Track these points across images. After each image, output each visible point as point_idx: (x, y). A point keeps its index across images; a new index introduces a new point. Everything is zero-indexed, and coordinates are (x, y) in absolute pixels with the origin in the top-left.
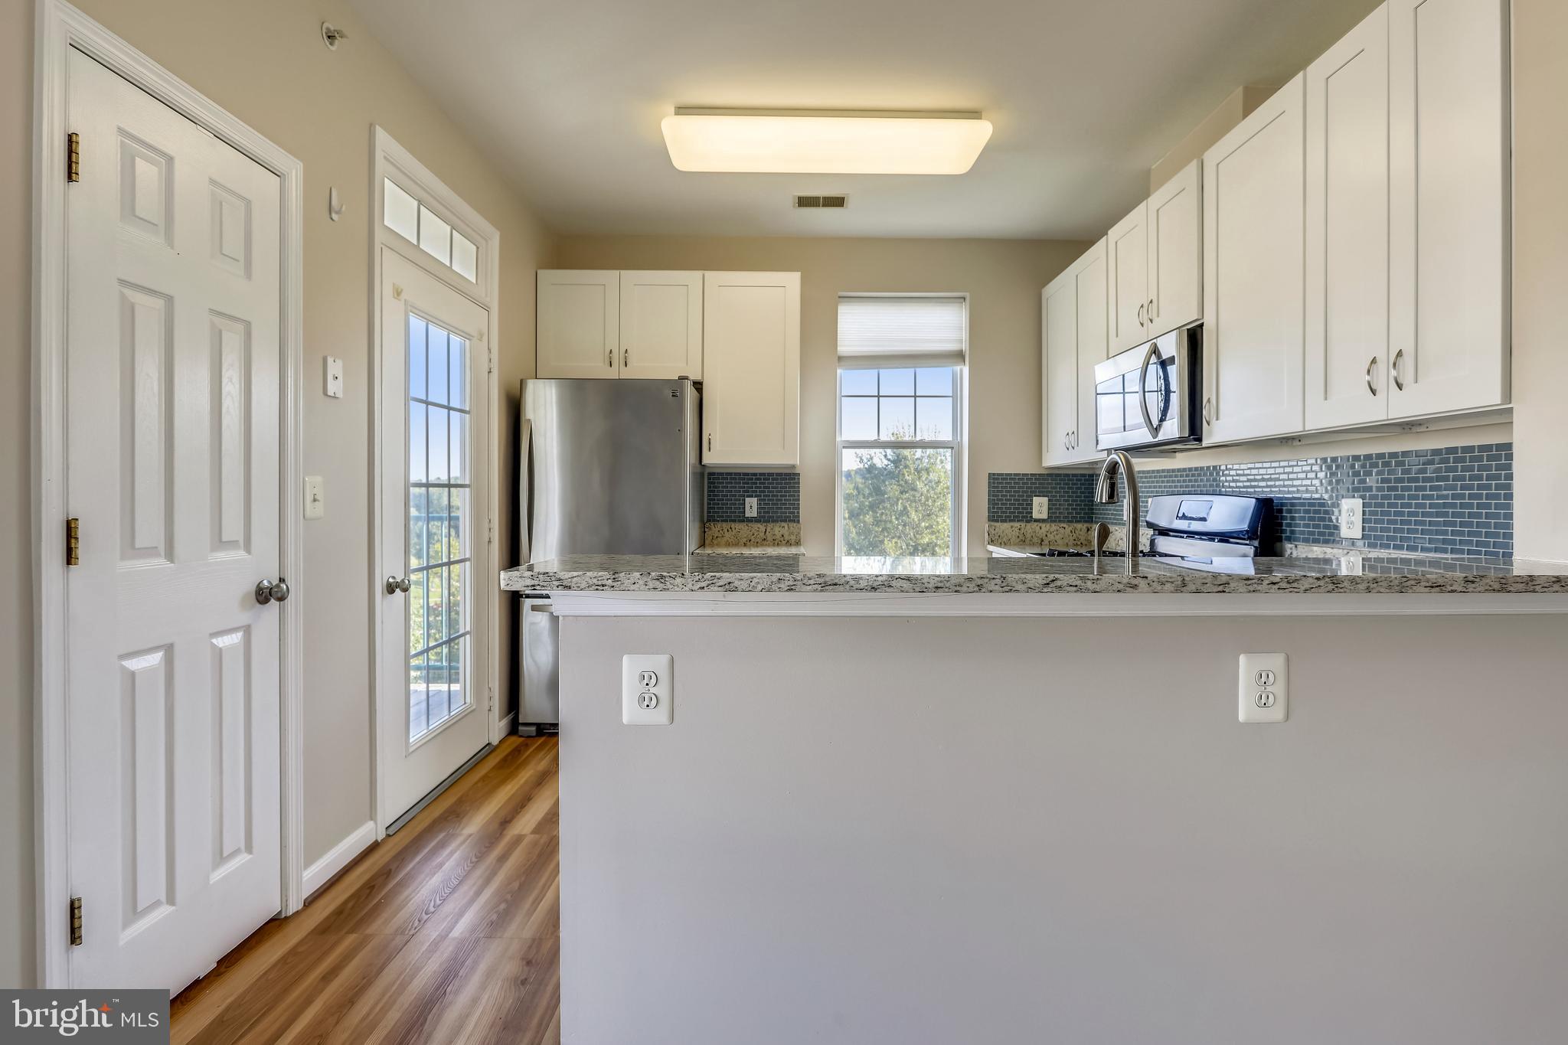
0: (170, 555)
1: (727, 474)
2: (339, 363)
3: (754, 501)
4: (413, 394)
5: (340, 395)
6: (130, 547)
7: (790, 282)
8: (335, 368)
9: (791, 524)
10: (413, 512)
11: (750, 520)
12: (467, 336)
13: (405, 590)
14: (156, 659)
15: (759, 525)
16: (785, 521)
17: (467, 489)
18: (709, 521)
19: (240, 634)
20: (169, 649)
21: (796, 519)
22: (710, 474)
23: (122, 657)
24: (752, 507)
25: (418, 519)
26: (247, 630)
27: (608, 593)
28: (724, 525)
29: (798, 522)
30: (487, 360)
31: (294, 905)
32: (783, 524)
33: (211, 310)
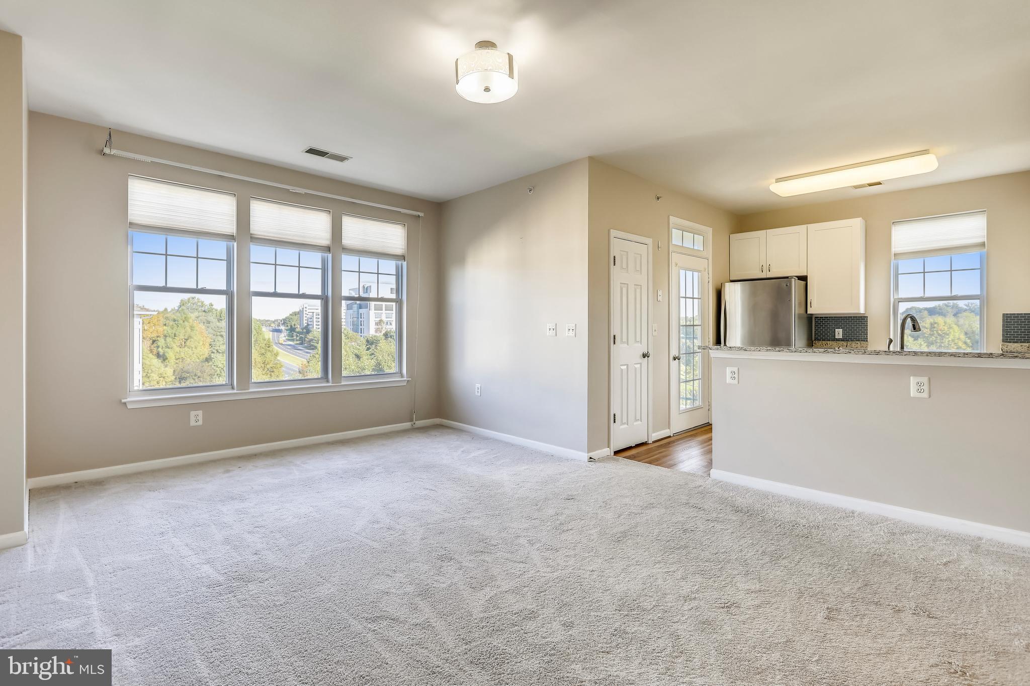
0: (628, 344)
1: (825, 317)
2: (661, 291)
3: (841, 330)
4: (681, 296)
5: (661, 300)
6: (622, 342)
7: (857, 224)
8: (660, 293)
9: (862, 342)
10: (682, 335)
11: (838, 340)
12: (699, 271)
13: (679, 359)
14: (625, 367)
15: (843, 342)
16: (859, 340)
17: (700, 327)
18: (815, 340)
19: (639, 365)
20: (627, 365)
21: (866, 340)
22: (816, 318)
23: (621, 365)
24: (839, 333)
25: (683, 338)
26: (641, 364)
27: (719, 350)
28: (824, 342)
29: (867, 341)
30: (707, 278)
31: (650, 442)
32: (857, 342)
33: (635, 285)
